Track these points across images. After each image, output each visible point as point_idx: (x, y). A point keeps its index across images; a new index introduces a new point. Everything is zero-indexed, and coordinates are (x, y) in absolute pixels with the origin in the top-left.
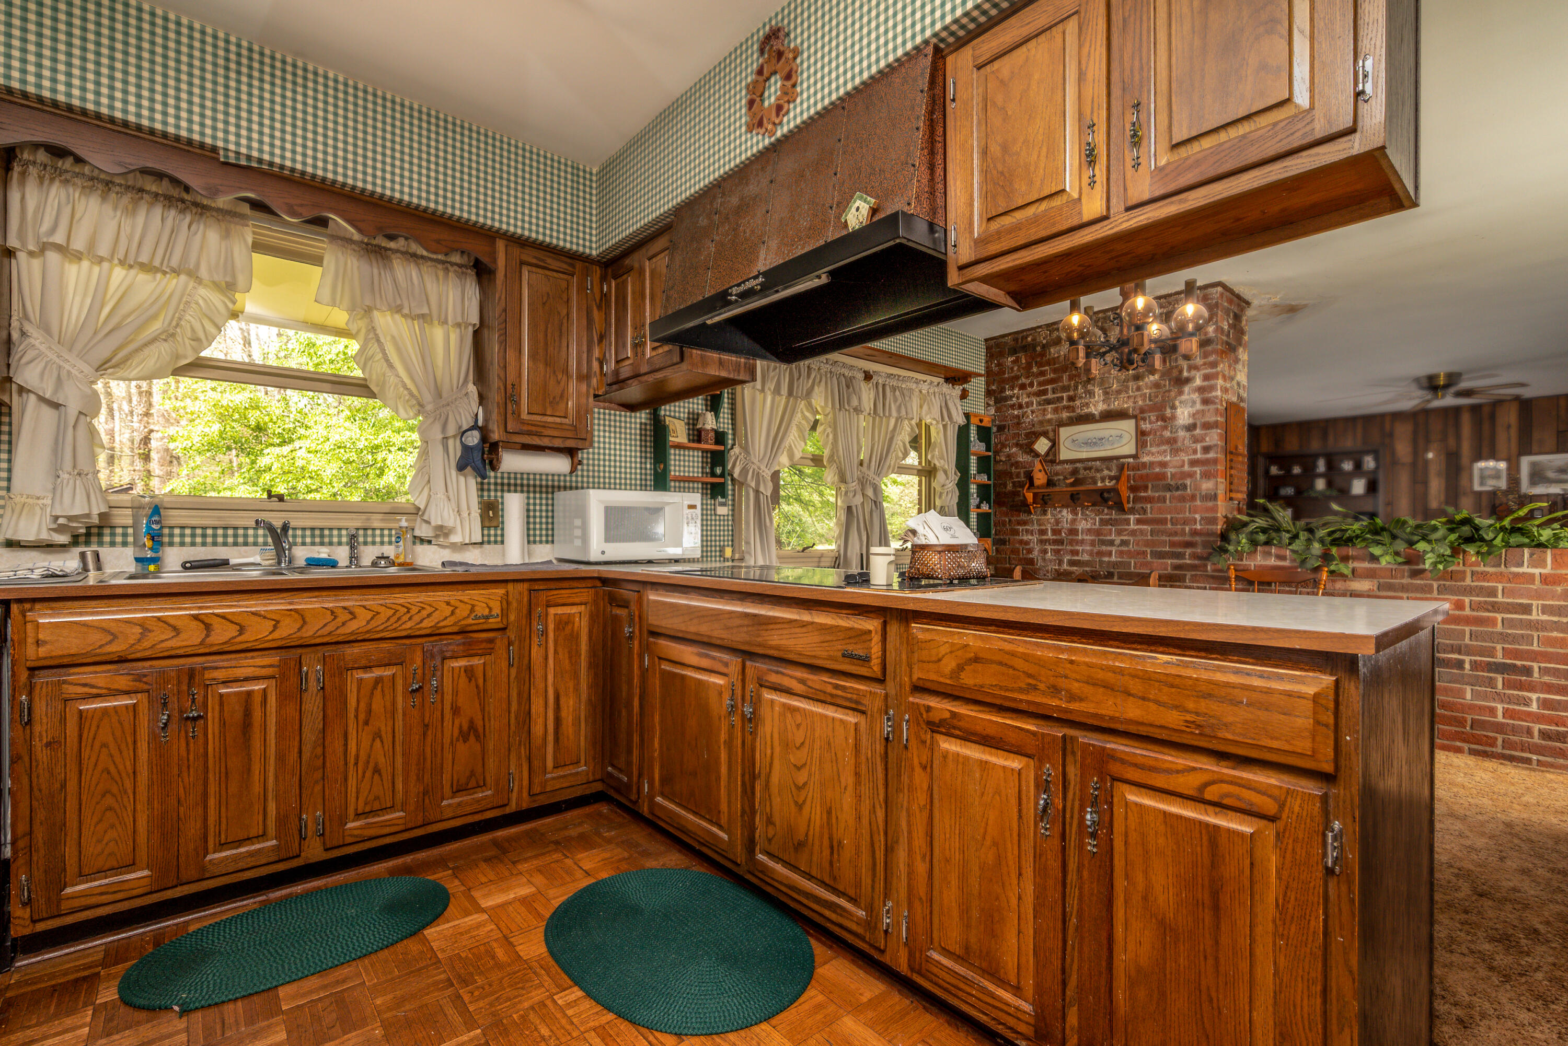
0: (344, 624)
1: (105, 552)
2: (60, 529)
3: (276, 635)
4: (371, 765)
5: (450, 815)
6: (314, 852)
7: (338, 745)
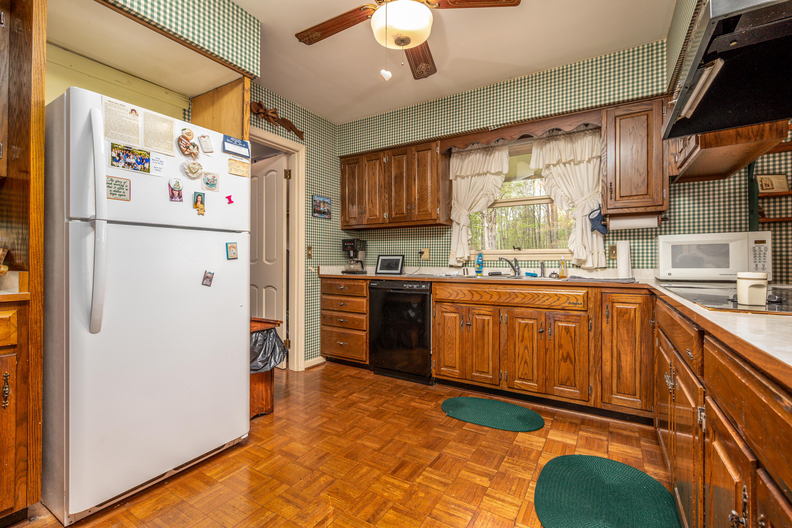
0: (513, 299)
1: (469, 269)
2: (459, 262)
3: (491, 300)
4: (524, 360)
5: (558, 394)
6: (504, 387)
7: (512, 347)
